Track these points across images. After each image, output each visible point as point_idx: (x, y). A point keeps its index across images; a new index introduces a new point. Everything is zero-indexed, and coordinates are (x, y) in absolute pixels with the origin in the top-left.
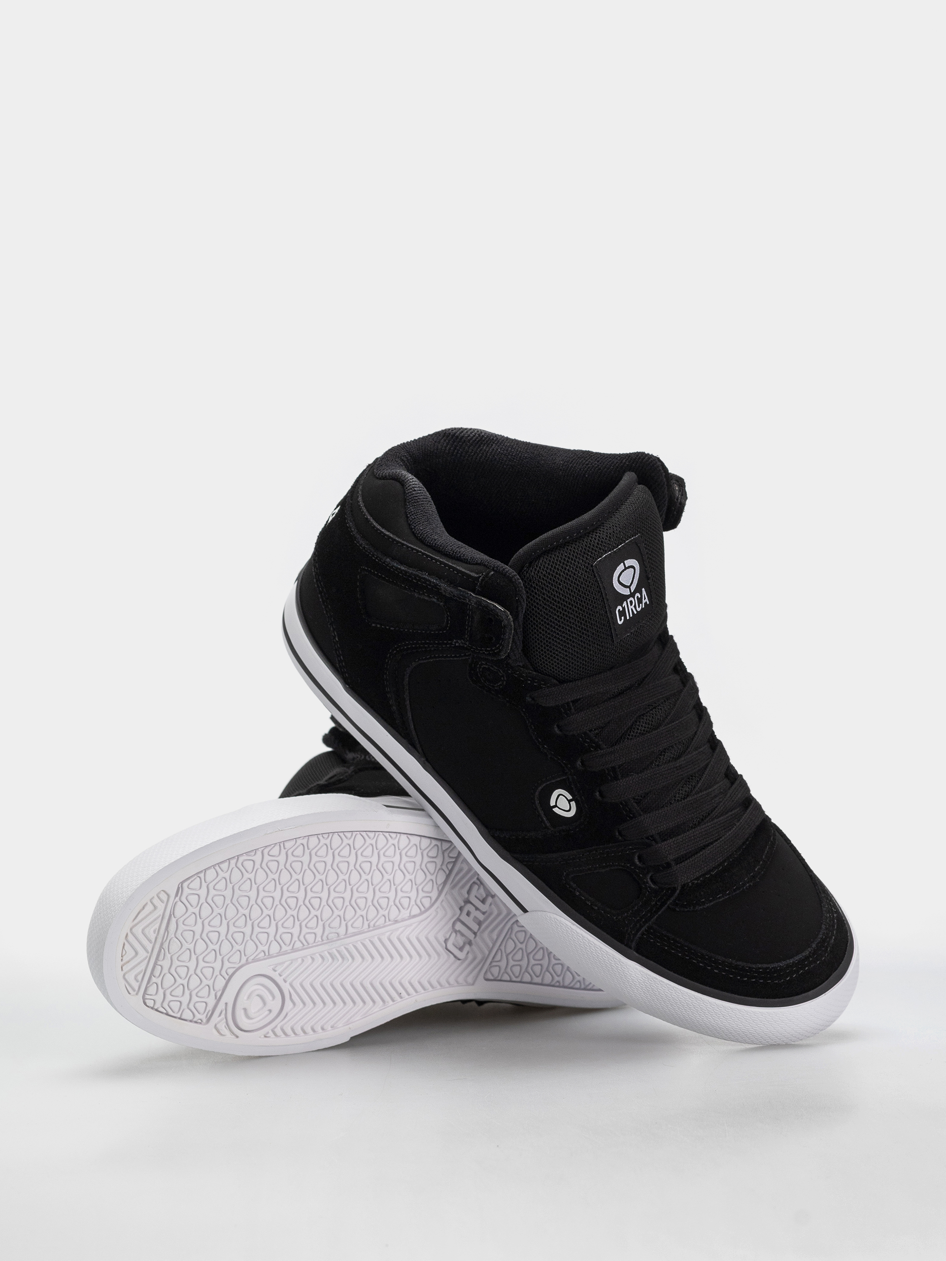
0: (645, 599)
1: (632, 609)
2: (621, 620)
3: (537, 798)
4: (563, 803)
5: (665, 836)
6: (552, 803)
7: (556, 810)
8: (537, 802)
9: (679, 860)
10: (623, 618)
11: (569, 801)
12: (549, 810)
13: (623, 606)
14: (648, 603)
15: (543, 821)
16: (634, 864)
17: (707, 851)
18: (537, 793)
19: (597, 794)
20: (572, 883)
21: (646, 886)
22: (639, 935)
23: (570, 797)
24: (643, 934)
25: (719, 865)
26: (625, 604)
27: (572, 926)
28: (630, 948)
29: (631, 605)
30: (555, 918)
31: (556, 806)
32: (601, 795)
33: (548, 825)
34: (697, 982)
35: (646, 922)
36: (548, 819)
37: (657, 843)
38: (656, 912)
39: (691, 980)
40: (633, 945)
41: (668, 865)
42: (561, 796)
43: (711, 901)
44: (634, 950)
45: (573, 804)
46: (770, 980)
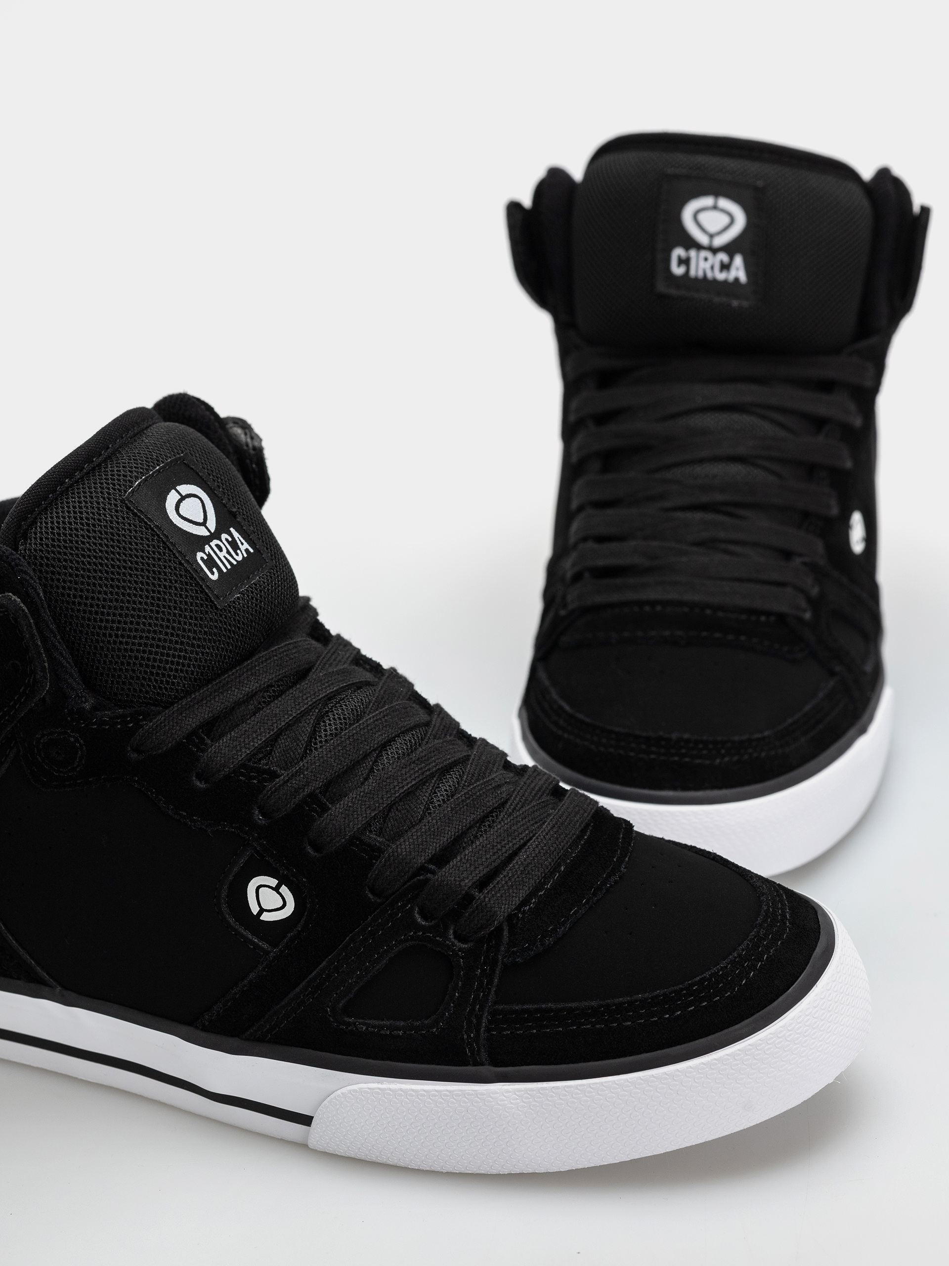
0: (242, 544)
1: (224, 557)
2: (213, 573)
3: (229, 915)
4: (270, 899)
5: (442, 858)
6: (255, 910)
7: (266, 917)
8: (231, 921)
9: (483, 884)
10: (215, 570)
11: (276, 889)
12: (254, 922)
13: (207, 551)
14: (252, 551)
15: (256, 946)
16: (419, 927)
17: (523, 856)
18: (224, 907)
19: (309, 849)
20: (347, 1019)
21: (453, 951)
22: (483, 1035)
23: (274, 882)
24: (488, 1030)
25: (552, 873)
26: (207, 549)
27: (380, 1086)
28: (482, 1064)
29: (221, 550)
30: (350, 1091)
31: (262, 910)
32: (317, 848)
33: (265, 946)
34: (608, 1059)
35: (482, 1009)
36: (261, 939)
37: (433, 873)
38: (490, 982)
39: (596, 1061)
40: (484, 1056)
41: (468, 898)
42: (261, 890)
43: (564, 923)
44: (489, 1064)
45: (284, 889)
46: (717, 996)
